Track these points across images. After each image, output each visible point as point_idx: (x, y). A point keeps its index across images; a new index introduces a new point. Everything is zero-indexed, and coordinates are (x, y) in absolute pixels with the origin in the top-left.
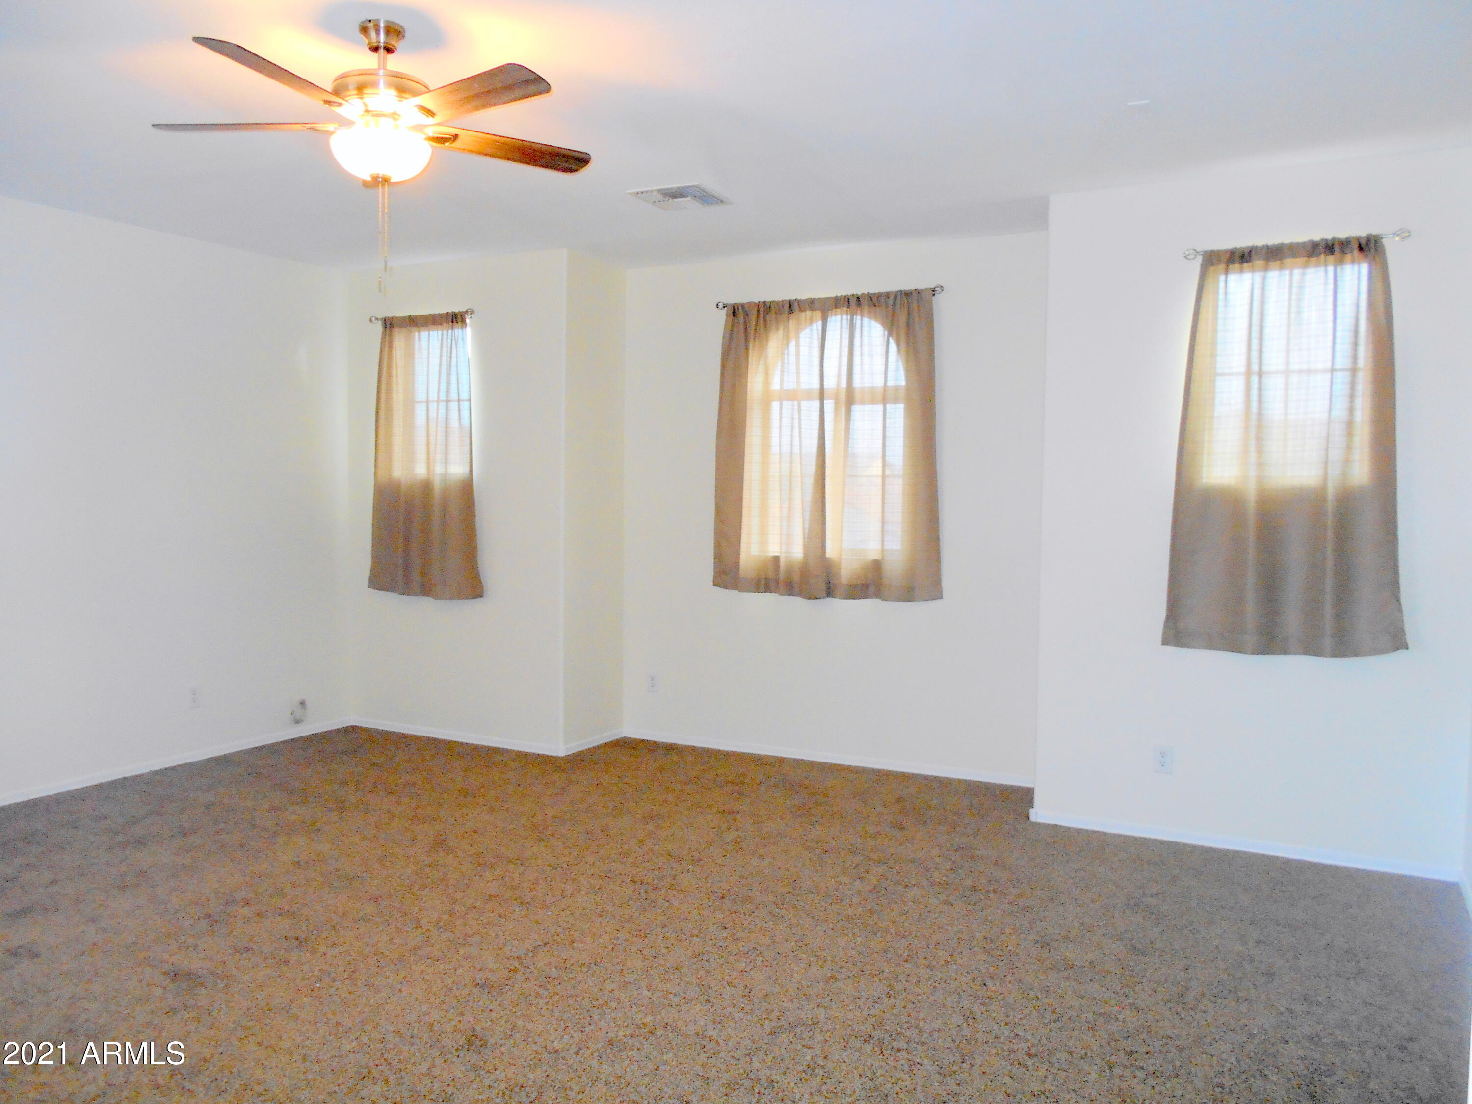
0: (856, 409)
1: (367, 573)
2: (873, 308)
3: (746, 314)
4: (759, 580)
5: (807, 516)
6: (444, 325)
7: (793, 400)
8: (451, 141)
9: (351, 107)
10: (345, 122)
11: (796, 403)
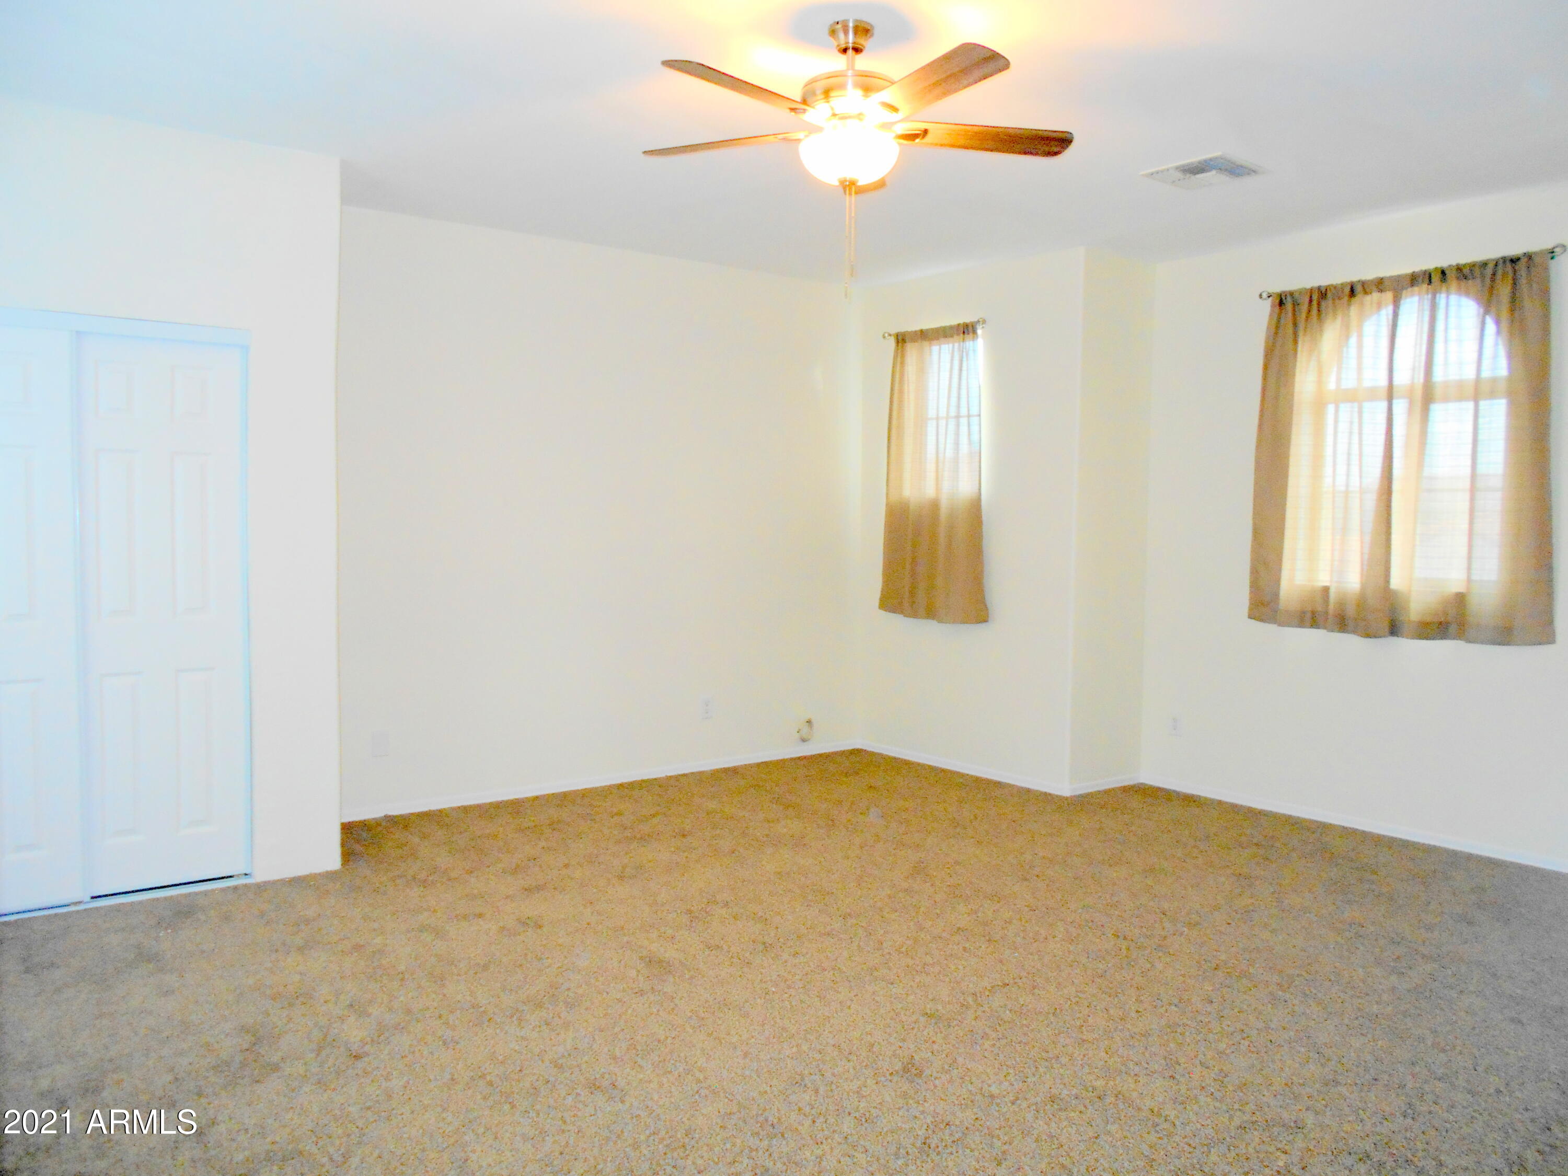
0: (1437, 410)
1: (877, 595)
2: (1463, 283)
3: (1296, 304)
4: (1303, 613)
5: (1367, 539)
6: (955, 336)
7: (1352, 400)
8: (921, 137)
9: (817, 113)
10: (814, 129)
11: (1356, 405)
